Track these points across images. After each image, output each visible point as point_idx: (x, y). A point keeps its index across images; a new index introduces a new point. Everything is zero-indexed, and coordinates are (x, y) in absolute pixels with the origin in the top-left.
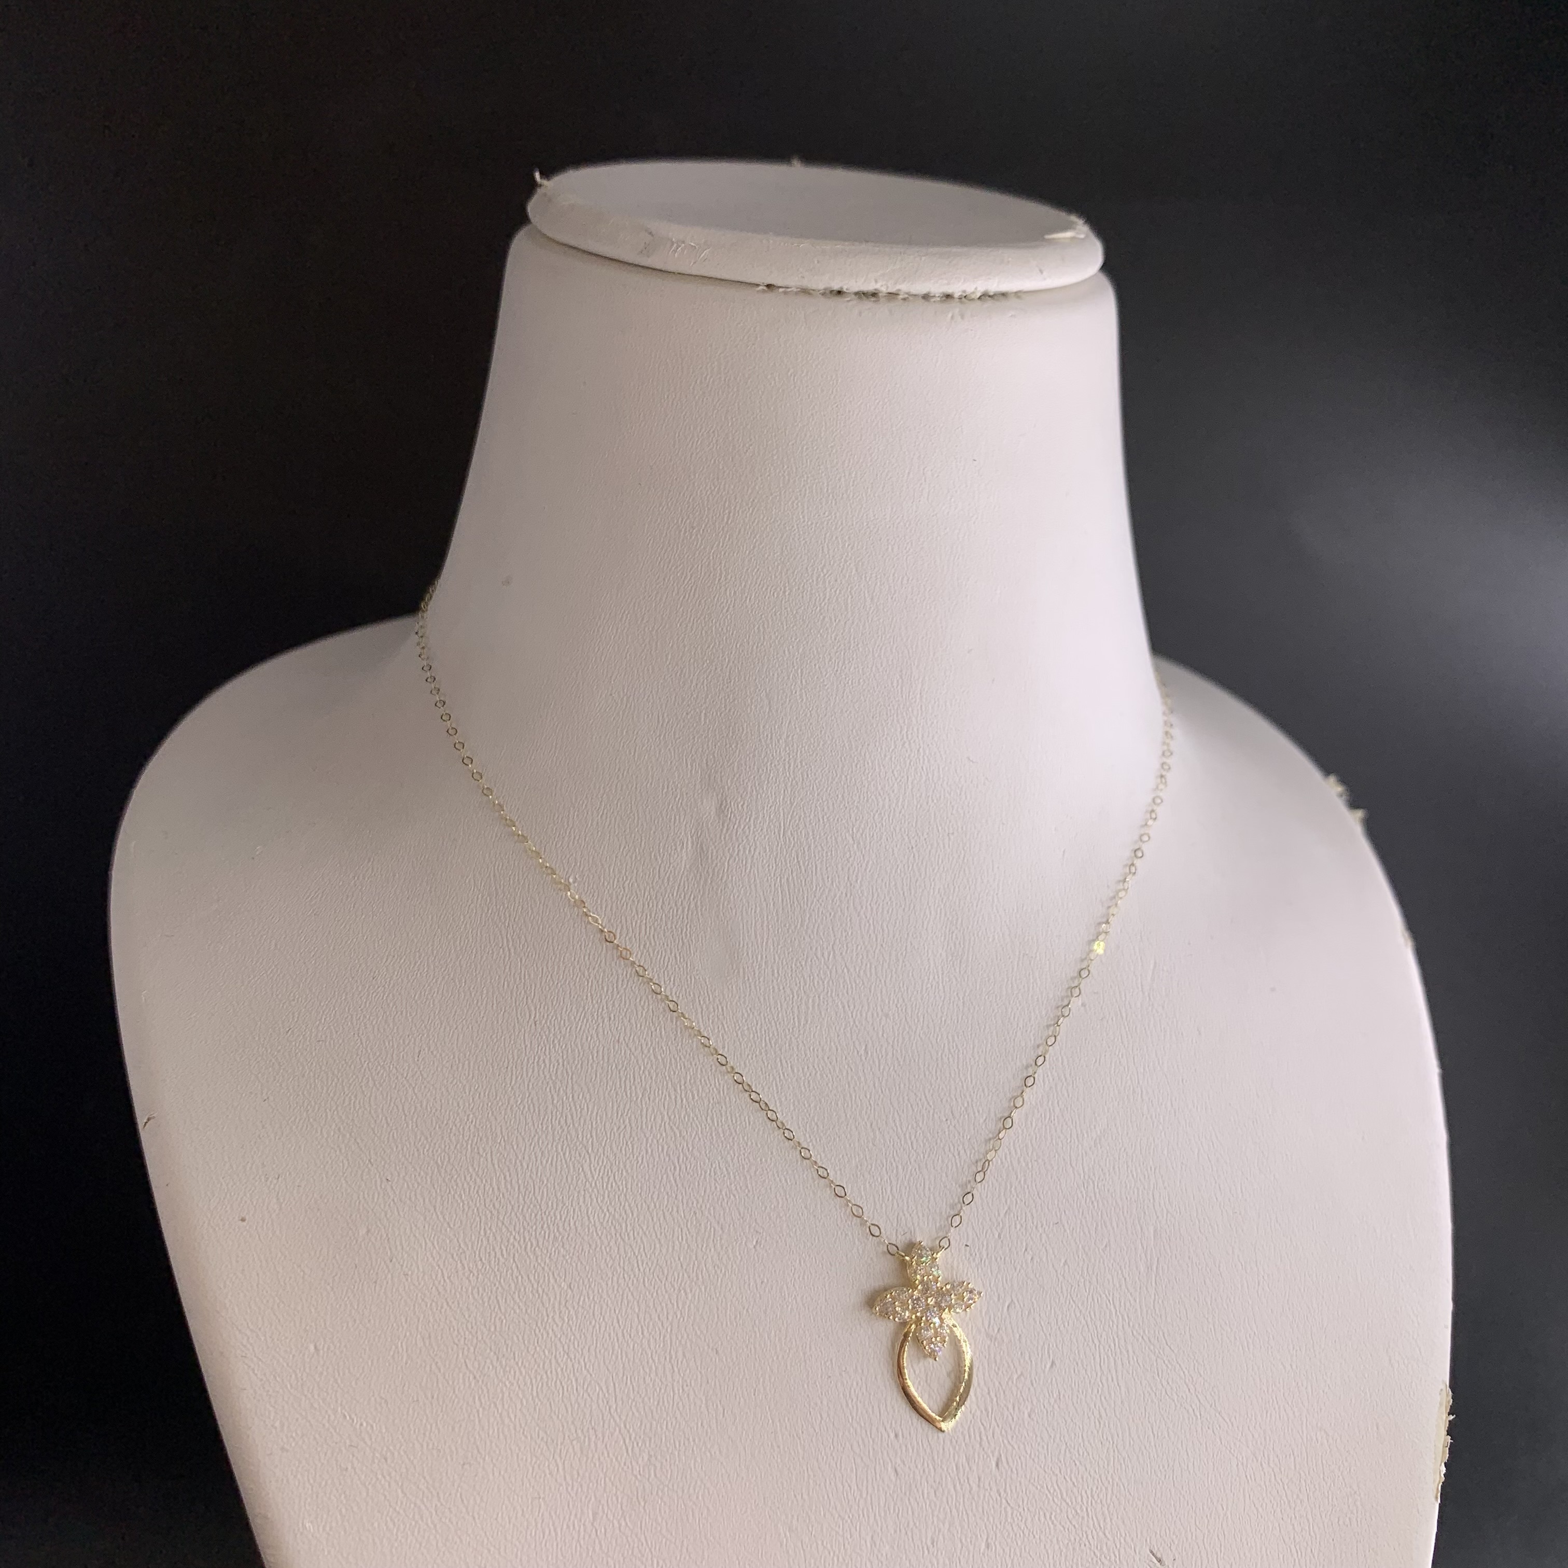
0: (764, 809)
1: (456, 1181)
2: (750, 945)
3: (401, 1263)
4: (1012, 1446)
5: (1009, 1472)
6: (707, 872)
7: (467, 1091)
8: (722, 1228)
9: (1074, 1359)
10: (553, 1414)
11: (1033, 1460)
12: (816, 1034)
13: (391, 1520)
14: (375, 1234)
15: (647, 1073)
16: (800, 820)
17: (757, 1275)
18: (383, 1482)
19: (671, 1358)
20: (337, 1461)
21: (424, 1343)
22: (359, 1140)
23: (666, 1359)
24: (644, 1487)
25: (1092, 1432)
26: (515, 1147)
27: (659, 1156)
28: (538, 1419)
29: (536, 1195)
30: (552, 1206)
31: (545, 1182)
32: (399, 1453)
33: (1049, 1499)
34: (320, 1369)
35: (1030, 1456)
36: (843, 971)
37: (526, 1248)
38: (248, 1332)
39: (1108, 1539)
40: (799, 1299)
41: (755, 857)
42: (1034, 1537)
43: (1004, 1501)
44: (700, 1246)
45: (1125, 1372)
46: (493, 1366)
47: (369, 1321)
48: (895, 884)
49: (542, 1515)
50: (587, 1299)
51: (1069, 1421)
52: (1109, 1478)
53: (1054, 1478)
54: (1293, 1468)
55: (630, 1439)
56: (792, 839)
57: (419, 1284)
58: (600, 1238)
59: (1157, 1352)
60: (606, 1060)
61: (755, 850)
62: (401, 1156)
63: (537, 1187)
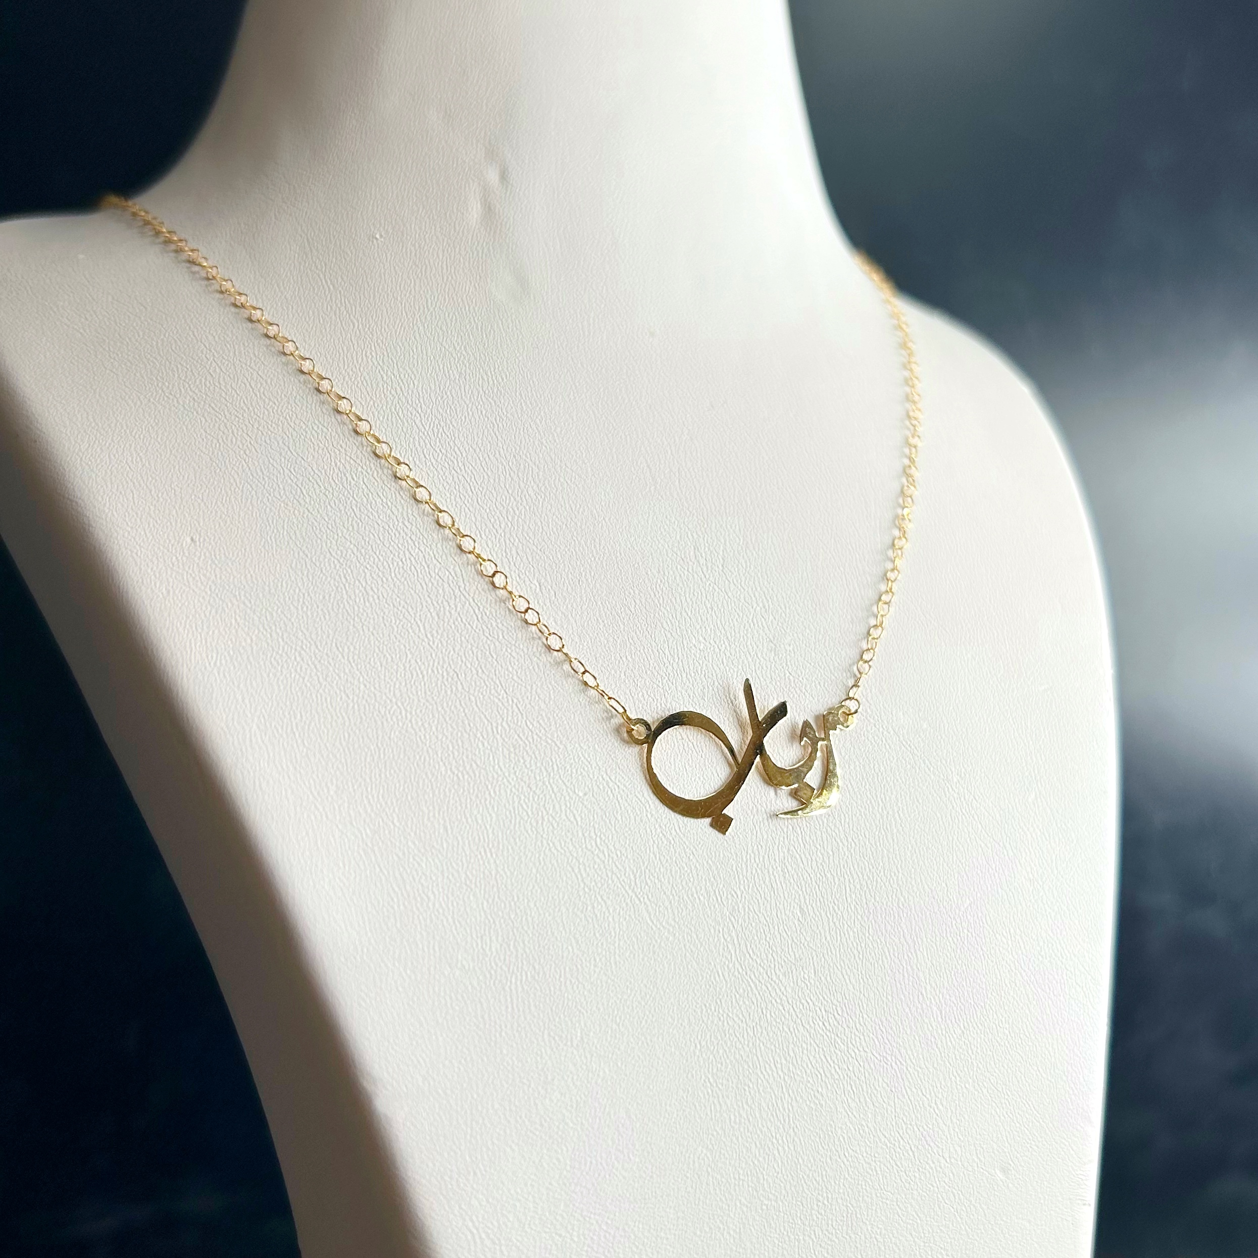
21: (293, 538)
49: (410, 661)
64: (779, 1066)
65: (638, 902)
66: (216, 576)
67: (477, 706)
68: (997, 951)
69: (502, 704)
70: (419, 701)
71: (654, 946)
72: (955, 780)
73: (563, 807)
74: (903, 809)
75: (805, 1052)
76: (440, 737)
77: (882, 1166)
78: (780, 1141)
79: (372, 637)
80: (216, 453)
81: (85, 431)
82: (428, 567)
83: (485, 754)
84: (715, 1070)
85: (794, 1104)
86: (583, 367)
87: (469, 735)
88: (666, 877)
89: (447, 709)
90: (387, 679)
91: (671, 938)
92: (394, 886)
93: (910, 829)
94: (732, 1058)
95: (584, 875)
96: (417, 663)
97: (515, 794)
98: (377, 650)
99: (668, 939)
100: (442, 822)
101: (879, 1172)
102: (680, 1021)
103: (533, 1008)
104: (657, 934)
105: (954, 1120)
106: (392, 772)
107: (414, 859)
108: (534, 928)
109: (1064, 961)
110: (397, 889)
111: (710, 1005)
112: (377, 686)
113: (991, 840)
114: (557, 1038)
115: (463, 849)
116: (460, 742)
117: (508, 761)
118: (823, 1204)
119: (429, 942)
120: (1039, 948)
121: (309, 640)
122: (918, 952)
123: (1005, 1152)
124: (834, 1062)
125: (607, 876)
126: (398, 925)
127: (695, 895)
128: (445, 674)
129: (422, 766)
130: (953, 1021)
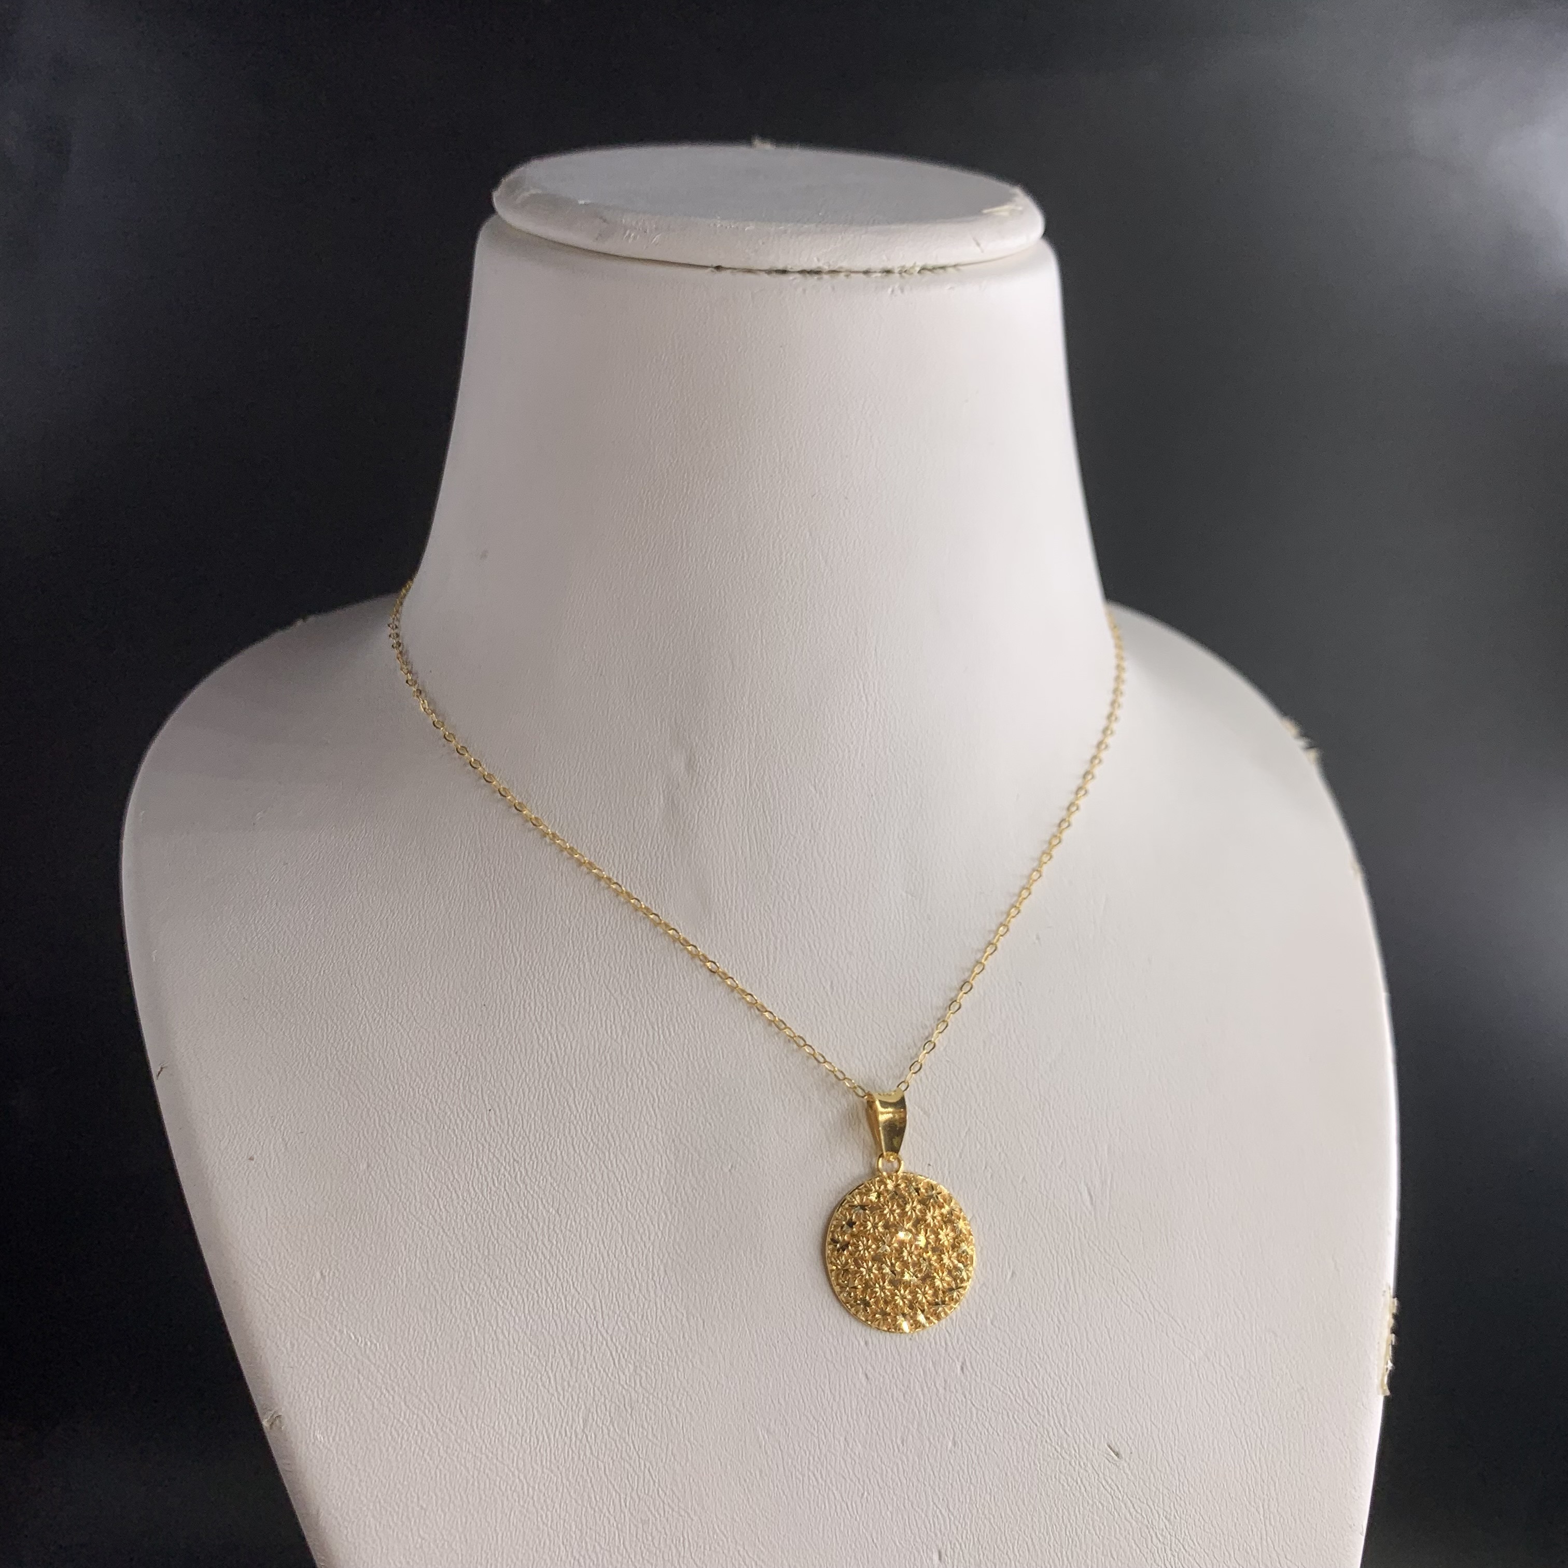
0: (730, 763)
1: (449, 1117)
2: (721, 891)
3: (400, 1193)
4: (976, 1351)
5: (974, 1376)
6: (679, 824)
7: (458, 1033)
8: (699, 1155)
9: (1034, 1269)
10: (543, 1330)
11: (996, 1364)
12: (785, 974)
14: (375, 1168)
15: (626, 1012)
16: (764, 773)
17: (732, 1197)
19: (653, 1275)
20: (344, 1377)
22: (358, 1082)
23: (648, 1276)
24: (630, 1396)
25: (1051, 1337)
26: (504, 1084)
27: (639, 1091)
28: (531, 1335)
29: (525, 1127)
30: (540, 1137)
31: (533, 1116)
32: (401, 1369)
33: (1011, 1400)
34: (325, 1292)
35: (993, 1361)
36: (808, 913)
37: (516, 1177)
38: (260, 1263)
39: (1068, 1435)
40: (772, 1218)
41: (723, 809)
42: (998, 1434)
43: (969, 1402)
44: (679, 1171)
45: (1082, 1280)
46: (487, 1287)
48: (857, 830)
50: (573, 1223)
51: (1029, 1326)
52: (1068, 1378)
53: (1016, 1380)
54: (1243, 1366)
55: (617, 1351)
56: (757, 790)
57: (417, 1213)
58: (585, 1166)
59: (1112, 1261)
60: (588, 1002)
61: (723, 802)
62: (397, 1096)
63: (524, 1120)
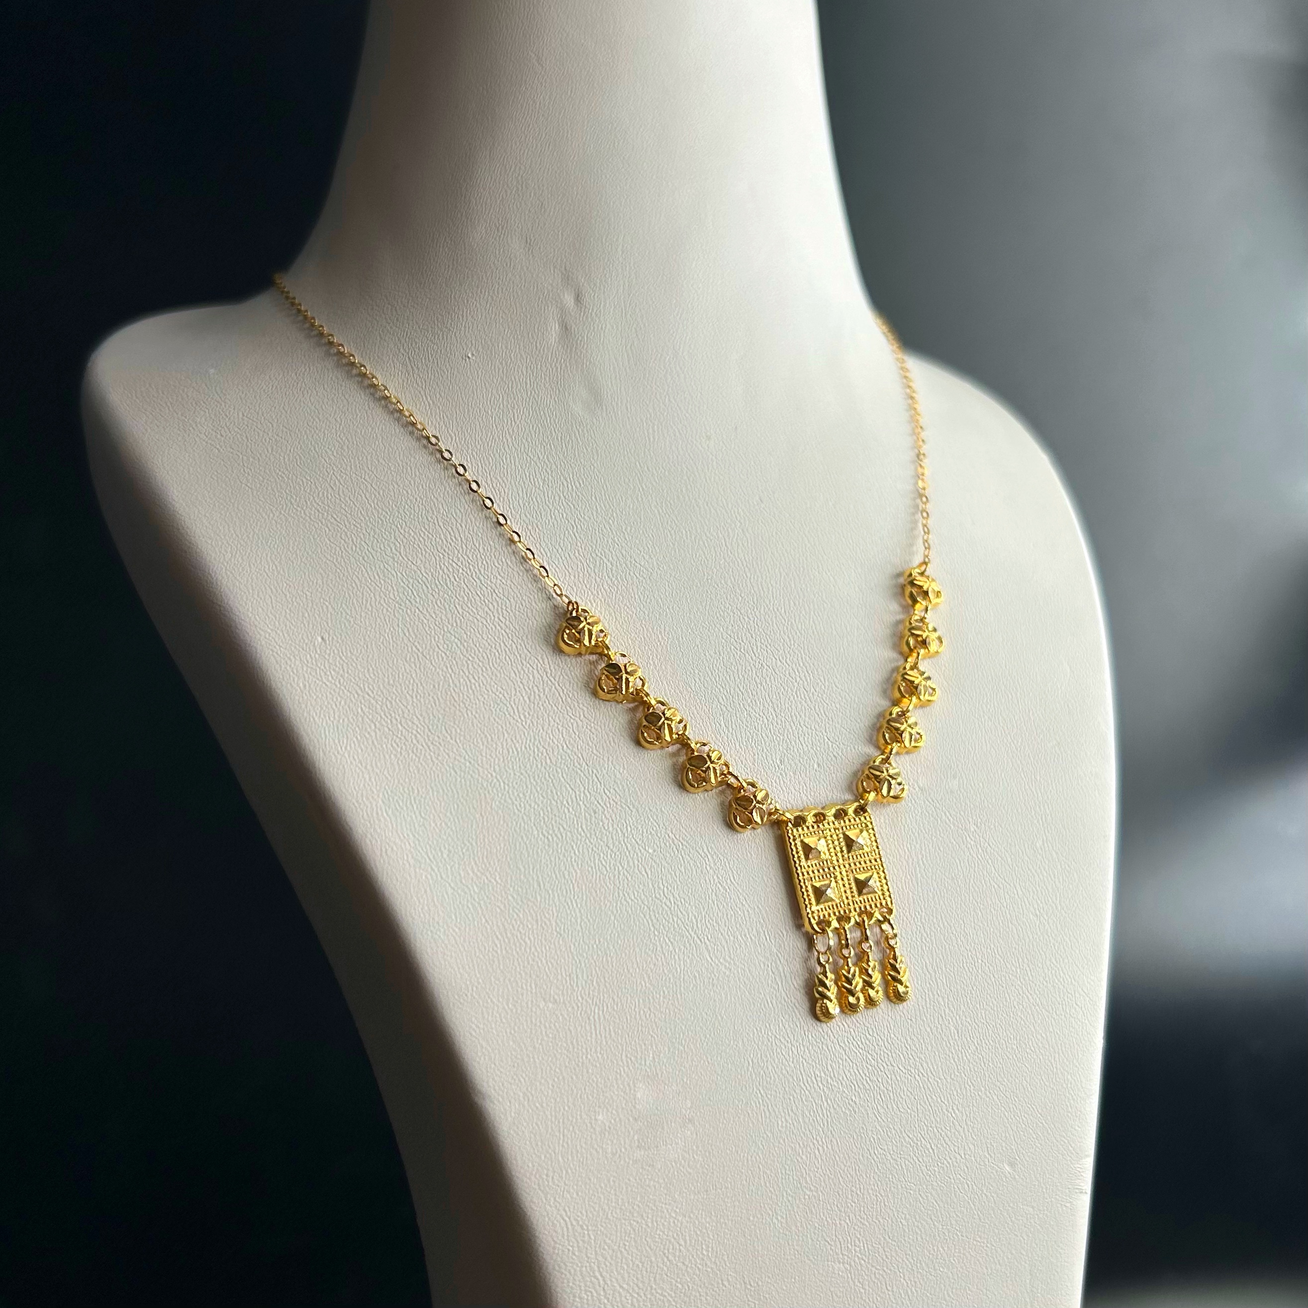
13: (395, 742)
18: (386, 719)
21: (405, 635)
47: (361, 622)
64: (819, 1079)
65: (699, 942)
66: (344, 671)
67: (563, 777)
68: (1007, 978)
69: (584, 775)
70: (515, 774)
71: (713, 980)
72: (972, 829)
73: (636, 862)
74: (926, 856)
75: (841, 1066)
76: (533, 805)
77: (907, 1162)
78: (820, 1143)
79: (475, 720)
80: (339, 560)
81: (227, 542)
82: (520, 656)
83: (570, 818)
84: (765, 1083)
85: (832, 1110)
86: (649, 471)
87: (557, 803)
88: (723, 920)
89: (539, 781)
90: (488, 756)
91: (727, 973)
92: (498, 933)
93: (933, 873)
94: (779, 1074)
95: (655, 921)
96: (512, 741)
97: (595, 852)
98: (479, 732)
99: (725, 973)
100: (536, 879)
101: (904, 1167)
102: (736, 1043)
103: (613, 1033)
104: (715, 970)
105: (969, 1123)
106: (494, 836)
107: (513, 911)
108: (613, 966)
109: (1066, 985)
110: (499, 937)
111: (761, 1028)
112: (480, 762)
113: (1003, 882)
114: (633, 1058)
115: (553, 901)
116: (549, 808)
117: (589, 824)
118: (857, 1193)
119: (527, 981)
120: (1043, 975)
121: (423, 724)
122: (939, 981)
123: (1012, 1150)
124: (865, 1075)
125: (673, 920)
126: (502, 967)
127: (748, 936)
128: (536, 750)
129: (518, 831)
130: (969, 1039)
